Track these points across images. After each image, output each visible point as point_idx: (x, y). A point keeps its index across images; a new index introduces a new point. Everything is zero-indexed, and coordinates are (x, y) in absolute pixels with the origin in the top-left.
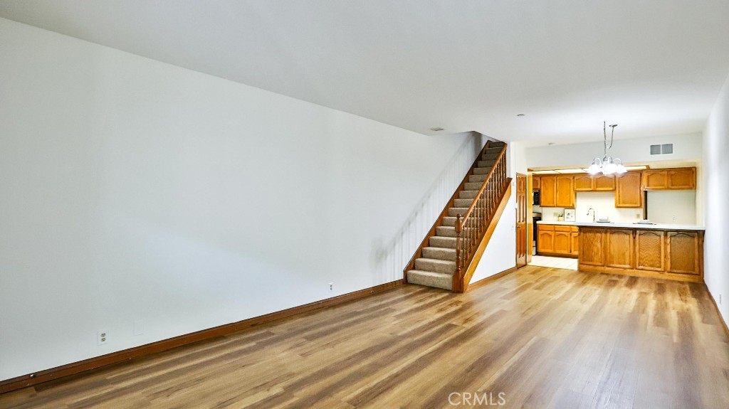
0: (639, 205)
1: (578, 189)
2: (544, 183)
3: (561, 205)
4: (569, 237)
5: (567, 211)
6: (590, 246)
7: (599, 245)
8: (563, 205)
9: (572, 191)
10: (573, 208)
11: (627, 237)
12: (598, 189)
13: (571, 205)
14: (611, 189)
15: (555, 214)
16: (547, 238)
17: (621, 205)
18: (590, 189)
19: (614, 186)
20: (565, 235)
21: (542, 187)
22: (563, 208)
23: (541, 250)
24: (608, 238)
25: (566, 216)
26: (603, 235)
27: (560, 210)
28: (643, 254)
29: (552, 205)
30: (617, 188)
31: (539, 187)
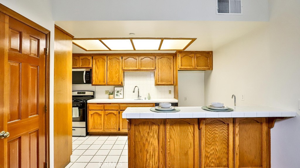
0: (173, 83)
1: (125, 68)
2: (96, 63)
3: (111, 83)
4: (118, 116)
5: (117, 89)
6: (144, 145)
7: (156, 143)
8: (113, 83)
9: (121, 70)
10: (121, 86)
11: (190, 129)
12: (142, 68)
13: (120, 83)
14: (152, 69)
15: (107, 92)
16: (96, 117)
17: (160, 83)
18: (136, 69)
19: (154, 67)
20: (114, 114)
21: (94, 66)
22: (113, 87)
23: (91, 130)
24: (168, 132)
25: (116, 93)
26: (162, 127)
27: (110, 88)
28: (209, 151)
29: (103, 84)
30: (157, 68)
31: (91, 66)
